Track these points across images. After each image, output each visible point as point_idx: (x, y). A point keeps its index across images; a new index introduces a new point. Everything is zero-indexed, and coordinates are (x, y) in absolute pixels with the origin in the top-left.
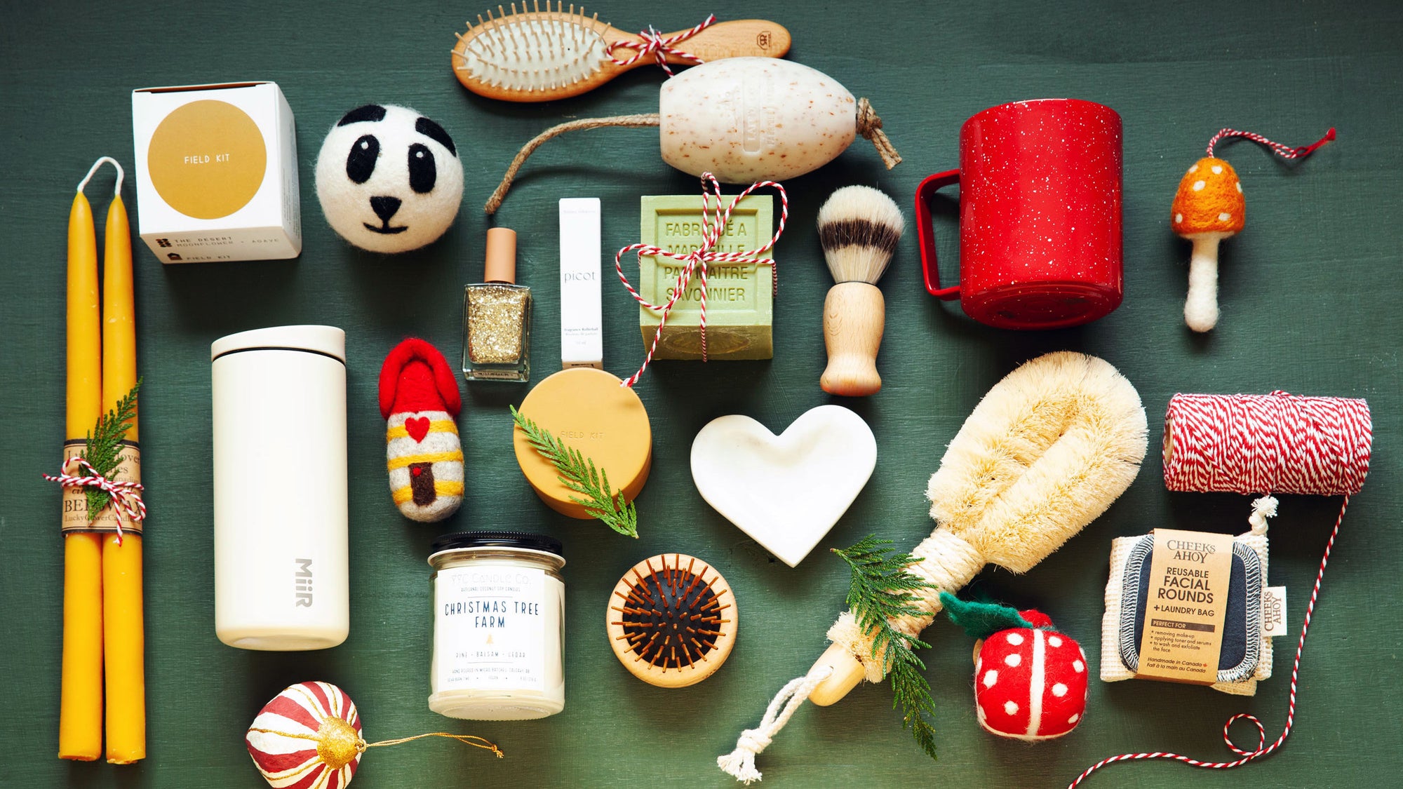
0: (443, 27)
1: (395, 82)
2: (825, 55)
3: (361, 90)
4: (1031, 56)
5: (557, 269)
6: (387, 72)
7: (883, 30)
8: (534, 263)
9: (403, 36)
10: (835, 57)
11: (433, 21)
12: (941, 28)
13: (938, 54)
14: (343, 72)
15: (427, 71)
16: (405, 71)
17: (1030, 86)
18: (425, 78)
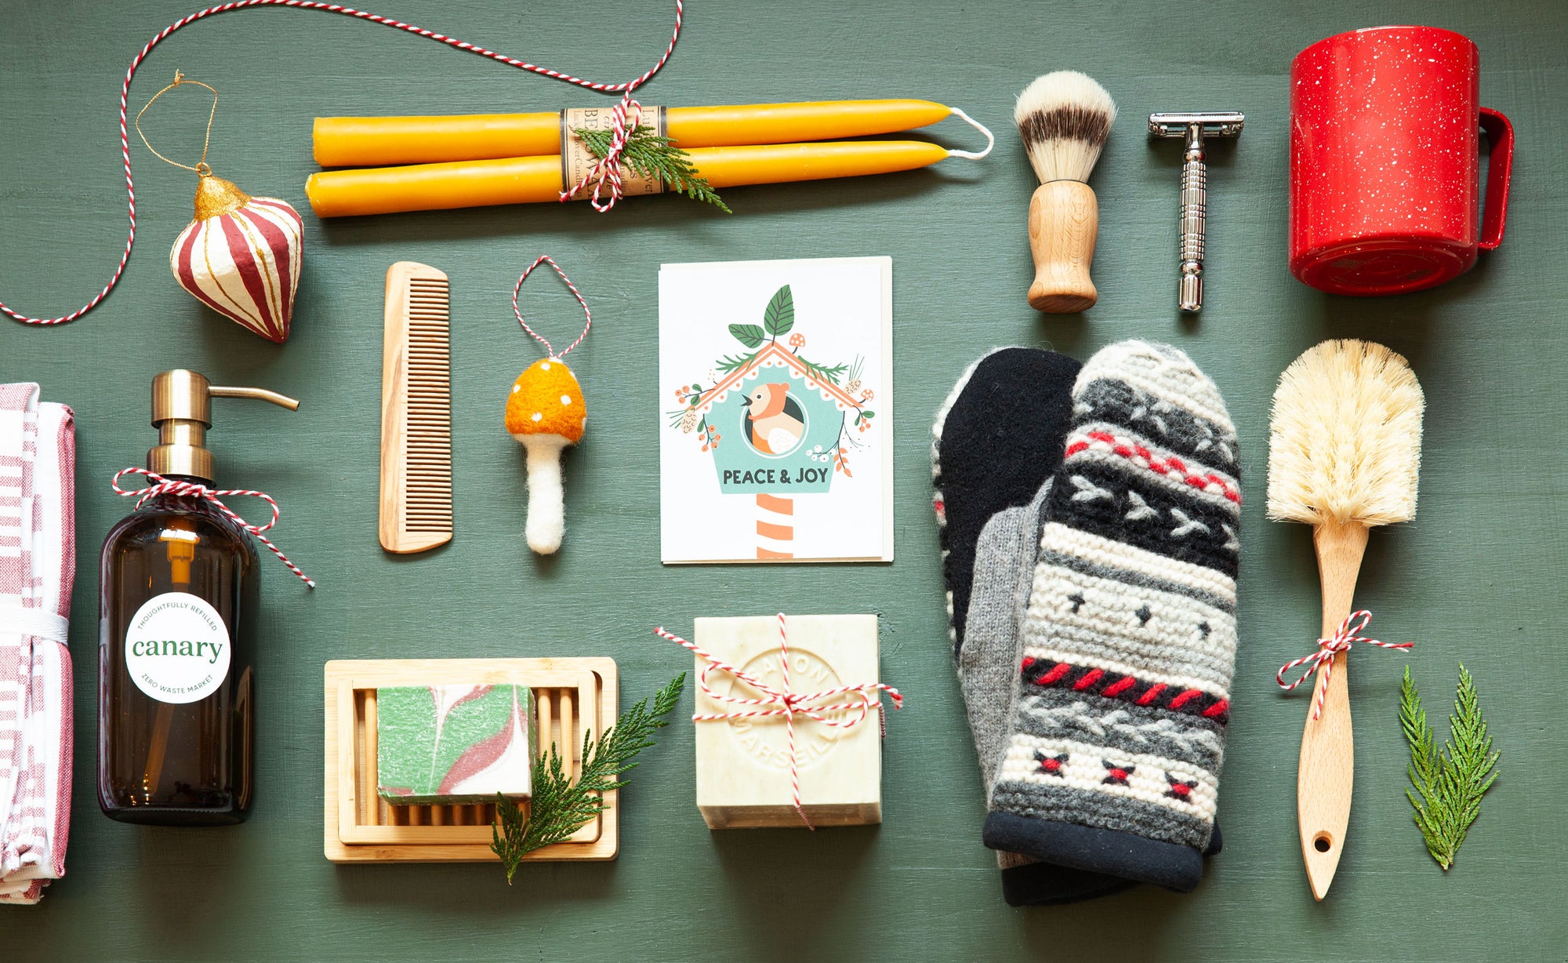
0: (529, 28)
1: (475, 91)
2: (962, 63)
3: (435, 99)
4: (1194, 66)
5: (656, 304)
6: (465, 79)
7: (1027, 35)
8: (630, 297)
9: (484, 38)
10: (972, 65)
11: (517, 21)
12: (1092, 34)
13: (1089, 63)
14: (414, 78)
15: (510, 78)
16: (486, 78)
17: (1192, 100)
18: (508, 86)
